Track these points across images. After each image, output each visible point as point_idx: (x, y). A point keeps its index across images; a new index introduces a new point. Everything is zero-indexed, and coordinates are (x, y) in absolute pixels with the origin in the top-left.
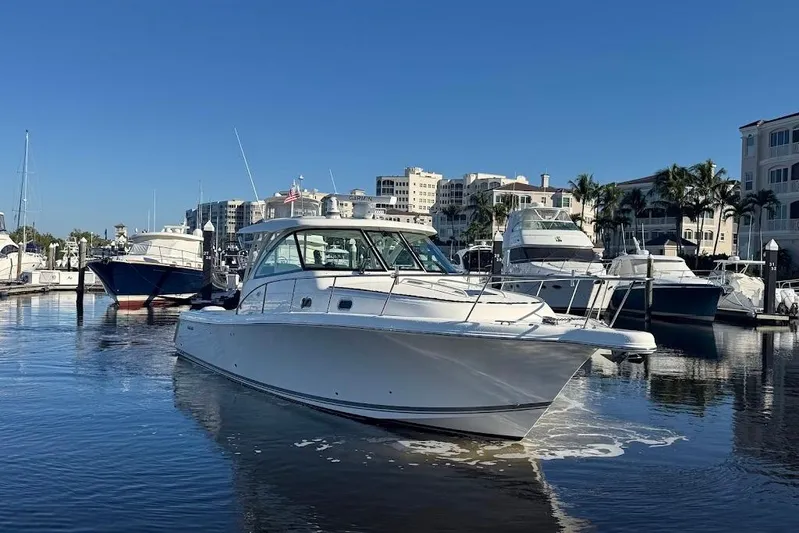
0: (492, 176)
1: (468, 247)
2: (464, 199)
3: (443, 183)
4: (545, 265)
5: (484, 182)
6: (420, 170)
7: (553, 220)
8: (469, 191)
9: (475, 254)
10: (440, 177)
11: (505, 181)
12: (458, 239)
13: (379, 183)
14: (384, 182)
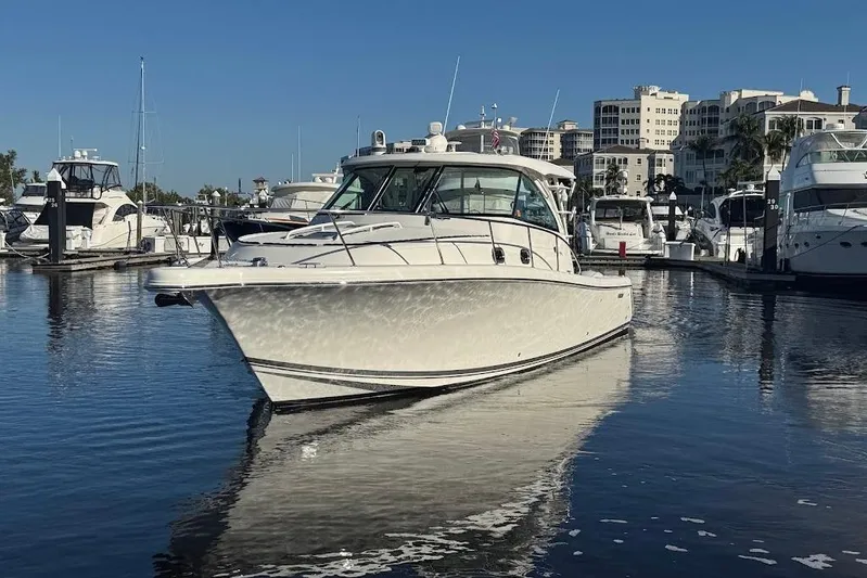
0: (763, 93)
1: (728, 193)
2: (721, 127)
3: (690, 107)
4: (849, 213)
5: (752, 102)
6: (656, 89)
7: (860, 148)
8: (729, 116)
9: (738, 201)
10: (685, 98)
11: (782, 99)
12: (713, 184)
13: (597, 110)
14: (605, 108)
